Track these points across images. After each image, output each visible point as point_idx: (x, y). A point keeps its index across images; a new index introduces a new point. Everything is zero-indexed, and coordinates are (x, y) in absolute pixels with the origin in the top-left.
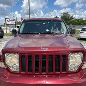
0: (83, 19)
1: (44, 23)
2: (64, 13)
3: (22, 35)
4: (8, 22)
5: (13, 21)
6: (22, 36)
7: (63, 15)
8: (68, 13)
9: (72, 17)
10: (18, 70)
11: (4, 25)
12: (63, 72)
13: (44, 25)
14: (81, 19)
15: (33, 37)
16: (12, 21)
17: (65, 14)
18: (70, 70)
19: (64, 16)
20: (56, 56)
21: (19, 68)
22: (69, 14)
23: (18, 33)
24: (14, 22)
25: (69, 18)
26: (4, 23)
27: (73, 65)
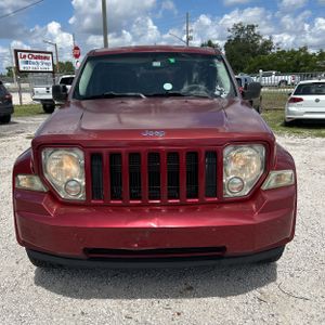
0: (311, 51)
1: (157, 64)
2: (236, 26)
3: (84, 103)
4: (27, 63)
5: (45, 58)
6: (84, 105)
7: (233, 35)
8: (253, 27)
9: (268, 44)
10: (81, 197)
11: (9, 75)
12: (208, 200)
13: (156, 68)
14: (301, 50)
15: (122, 105)
16: (39, 61)
17: (242, 30)
18: (228, 194)
19: (237, 39)
20: (188, 153)
21: (83, 189)
22: (256, 31)
23: (74, 97)
24: (47, 64)
25: (256, 46)
26: (9, 69)
27: (238, 181)
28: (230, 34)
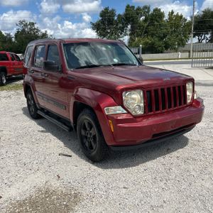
2: (21, 22)
8: (33, 24)
9: (45, 35)
22: (36, 26)
28: (18, 27)
